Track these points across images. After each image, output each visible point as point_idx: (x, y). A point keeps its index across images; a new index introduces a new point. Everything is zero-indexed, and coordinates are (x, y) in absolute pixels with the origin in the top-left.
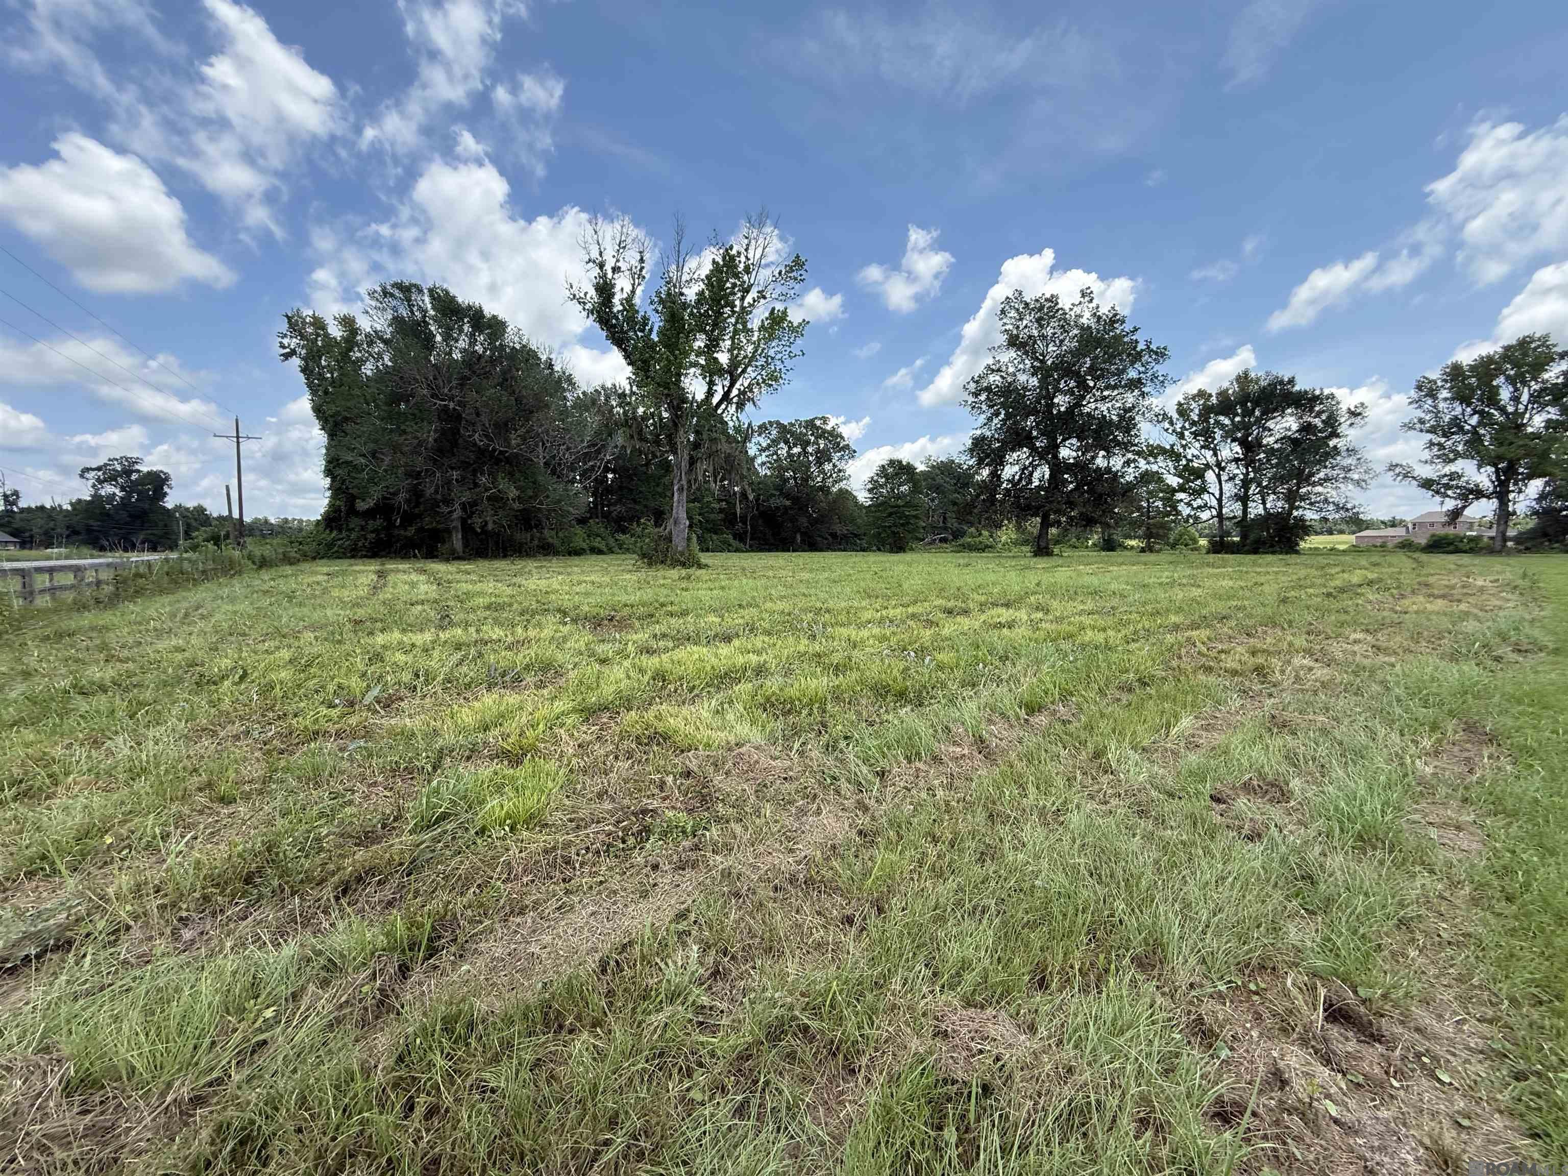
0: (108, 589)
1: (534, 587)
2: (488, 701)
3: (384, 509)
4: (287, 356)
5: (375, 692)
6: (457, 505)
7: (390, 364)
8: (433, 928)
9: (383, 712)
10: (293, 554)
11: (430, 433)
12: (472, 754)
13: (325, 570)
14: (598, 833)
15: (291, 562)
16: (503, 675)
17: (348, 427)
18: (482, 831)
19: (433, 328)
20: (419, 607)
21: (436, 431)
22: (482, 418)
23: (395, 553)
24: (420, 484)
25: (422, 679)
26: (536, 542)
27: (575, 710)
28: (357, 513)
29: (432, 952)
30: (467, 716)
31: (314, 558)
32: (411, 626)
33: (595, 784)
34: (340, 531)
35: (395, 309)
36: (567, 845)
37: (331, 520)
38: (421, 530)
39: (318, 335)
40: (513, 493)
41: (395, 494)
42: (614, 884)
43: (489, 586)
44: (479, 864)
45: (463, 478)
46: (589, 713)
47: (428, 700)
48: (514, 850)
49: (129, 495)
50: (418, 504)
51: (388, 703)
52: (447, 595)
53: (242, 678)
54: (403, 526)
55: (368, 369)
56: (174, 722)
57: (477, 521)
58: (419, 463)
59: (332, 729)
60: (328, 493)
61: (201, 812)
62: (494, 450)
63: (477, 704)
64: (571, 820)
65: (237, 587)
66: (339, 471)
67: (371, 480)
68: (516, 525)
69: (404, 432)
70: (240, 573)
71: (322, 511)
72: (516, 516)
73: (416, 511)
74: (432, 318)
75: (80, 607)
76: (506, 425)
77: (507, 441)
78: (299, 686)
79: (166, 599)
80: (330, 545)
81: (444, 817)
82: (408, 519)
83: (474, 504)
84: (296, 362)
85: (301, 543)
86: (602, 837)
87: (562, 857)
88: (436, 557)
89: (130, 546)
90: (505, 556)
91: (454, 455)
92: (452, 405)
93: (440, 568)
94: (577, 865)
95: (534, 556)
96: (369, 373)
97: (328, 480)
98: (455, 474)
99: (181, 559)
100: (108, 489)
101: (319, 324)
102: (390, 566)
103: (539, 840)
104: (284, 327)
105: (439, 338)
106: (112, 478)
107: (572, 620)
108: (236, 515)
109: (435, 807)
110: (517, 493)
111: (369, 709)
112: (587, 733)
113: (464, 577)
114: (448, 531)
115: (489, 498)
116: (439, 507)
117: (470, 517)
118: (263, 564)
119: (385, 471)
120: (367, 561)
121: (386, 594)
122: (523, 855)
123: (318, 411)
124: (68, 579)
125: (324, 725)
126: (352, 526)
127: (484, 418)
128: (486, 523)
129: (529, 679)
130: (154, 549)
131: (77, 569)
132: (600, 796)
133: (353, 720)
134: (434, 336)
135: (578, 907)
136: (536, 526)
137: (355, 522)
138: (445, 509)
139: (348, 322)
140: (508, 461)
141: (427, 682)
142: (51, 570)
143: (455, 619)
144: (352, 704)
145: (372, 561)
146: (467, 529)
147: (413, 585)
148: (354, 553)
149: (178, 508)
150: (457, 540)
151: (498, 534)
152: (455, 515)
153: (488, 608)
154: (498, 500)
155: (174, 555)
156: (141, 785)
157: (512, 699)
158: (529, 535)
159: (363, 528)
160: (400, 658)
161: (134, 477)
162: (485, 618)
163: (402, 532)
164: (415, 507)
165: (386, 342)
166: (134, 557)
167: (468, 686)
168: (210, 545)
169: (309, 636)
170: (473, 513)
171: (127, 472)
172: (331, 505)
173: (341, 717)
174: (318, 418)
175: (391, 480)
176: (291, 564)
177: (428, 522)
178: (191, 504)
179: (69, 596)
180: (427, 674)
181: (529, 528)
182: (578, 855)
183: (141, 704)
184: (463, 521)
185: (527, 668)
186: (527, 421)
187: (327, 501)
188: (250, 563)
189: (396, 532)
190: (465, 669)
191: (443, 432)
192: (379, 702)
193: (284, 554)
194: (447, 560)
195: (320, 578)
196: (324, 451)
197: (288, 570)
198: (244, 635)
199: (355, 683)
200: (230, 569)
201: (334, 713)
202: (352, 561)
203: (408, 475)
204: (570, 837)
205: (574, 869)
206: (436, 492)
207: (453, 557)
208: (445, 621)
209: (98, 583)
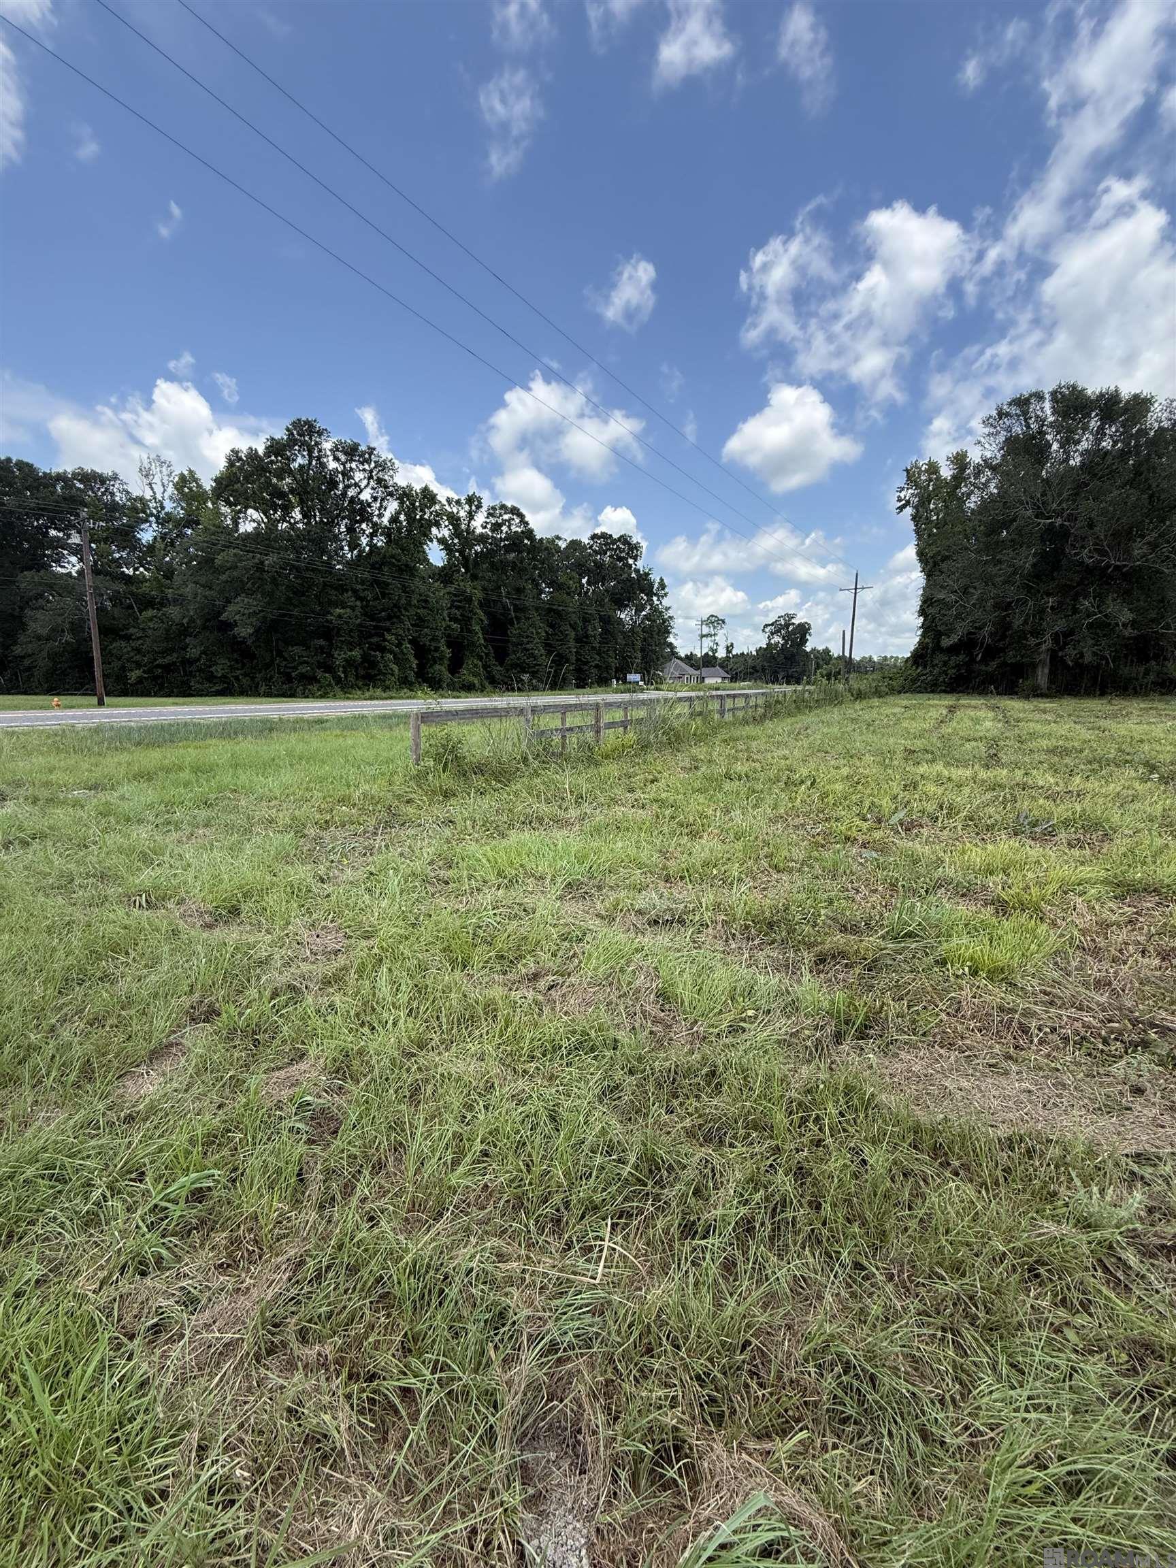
0: (761, 710)
1: (1124, 732)
2: (1004, 847)
3: (967, 644)
4: (901, 508)
5: (901, 815)
6: (1048, 636)
7: (995, 491)
8: (867, 1018)
9: (903, 834)
10: (883, 688)
11: (1027, 559)
12: (965, 892)
13: (905, 703)
14: (1075, 1019)
15: (878, 694)
16: (1034, 824)
17: (944, 566)
18: (942, 962)
19: (1049, 437)
20: (974, 744)
21: (1035, 554)
22: (1097, 529)
23: (973, 688)
24: (1008, 615)
25: (945, 812)
26: (1152, 677)
27: (1105, 882)
28: (942, 650)
29: (862, 1035)
30: (977, 855)
31: (899, 692)
32: (956, 760)
33: (1095, 969)
34: (925, 667)
35: (1009, 429)
36: (1027, 1013)
37: (919, 657)
38: (1004, 664)
39: (930, 480)
40: (1126, 616)
41: (980, 628)
42: (1068, 1079)
43: (1064, 728)
44: (930, 989)
45: (1060, 603)
46: (1125, 890)
47: (946, 832)
48: (967, 992)
49: (786, 643)
50: (1003, 637)
51: (909, 827)
52: (1007, 734)
53: (812, 784)
54: (984, 661)
55: (972, 503)
56: (766, 809)
57: (1070, 654)
58: (1011, 593)
59: (861, 838)
60: (919, 633)
61: (762, 872)
62: (1108, 566)
63: (990, 847)
64: (1045, 993)
65: (836, 714)
66: (931, 611)
67: (958, 616)
68: (1126, 656)
69: (1000, 562)
70: (841, 703)
71: (912, 648)
72: (1126, 646)
73: (1001, 645)
74: (1051, 425)
75: (745, 722)
76: (1129, 532)
77: (1128, 552)
78: (846, 799)
79: (789, 721)
80: (914, 681)
81: (910, 935)
82: (991, 653)
83: (1069, 633)
84: (909, 511)
85: (891, 679)
86: (1078, 1025)
87: (1019, 1022)
88: (1016, 693)
89: (775, 681)
90: (1103, 694)
91: (1053, 579)
92: (1059, 521)
93: (1015, 706)
94: (1036, 1040)
95: (1146, 695)
96: (972, 505)
97: (922, 619)
98: (1051, 601)
99: (804, 691)
100: (777, 639)
101: (933, 468)
102: (964, 701)
103: (997, 994)
104: (901, 480)
105: (1055, 446)
106: (777, 631)
107: (1162, 778)
108: (847, 654)
109: (905, 923)
110: (1130, 616)
111: (892, 829)
112: (1116, 912)
113: (1037, 716)
114: (1034, 666)
115: (1090, 626)
116: (1026, 639)
117: (1062, 649)
118: (860, 696)
119: (974, 605)
120: (943, 695)
121: (947, 730)
122: (976, 1001)
123: (921, 554)
124: (740, 703)
125: (854, 833)
126: (936, 662)
127: (1099, 530)
128: (1082, 655)
129: (1063, 836)
130: (788, 683)
131: (747, 696)
132: (1098, 984)
133: (878, 835)
134: (1051, 446)
135: (1014, 1076)
136: (1156, 657)
137: (939, 658)
138: (1032, 641)
139: (960, 461)
140: (1126, 577)
141: (949, 816)
142: (734, 696)
143: (1005, 759)
144: (879, 821)
145: (949, 696)
146: (1056, 661)
147: (977, 721)
148: (932, 688)
149: (814, 650)
150: (1042, 677)
151: (1098, 667)
152: (1044, 647)
153: (1051, 751)
154: (1102, 627)
155: (800, 688)
156: (739, 845)
157: (1034, 851)
158: (1142, 669)
159: (945, 663)
160: (931, 788)
161: (791, 628)
162: (1040, 762)
163: (983, 668)
164: (999, 641)
165: (993, 469)
166: (777, 688)
167: (989, 828)
168: (824, 681)
169: (868, 759)
170: (1066, 644)
171: (787, 625)
172: (920, 643)
173: (868, 830)
174: (921, 561)
175: (978, 614)
176: (880, 697)
177: (1011, 657)
178: (821, 648)
179: (740, 714)
180: (950, 808)
181: (1143, 658)
182: (1040, 1030)
183: (754, 791)
184: (1053, 654)
185: (1066, 823)
186: (1163, 521)
187: (918, 639)
188: (849, 695)
189: (976, 667)
190: (991, 810)
191: (1043, 556)
192: (901, 825)
193: (876, 687)
194: (1027, 697)
195: (897, 710)
196: (921, 592)
197: (876, 701)
198: (827, 752)
199: (886, 804)
200: (834, 699)
201: (865, 825)
202: (931, 695)
203: (996, 606)
204: (1037, 1009)
205: (1032, 1042)
206: (1026, 622)
207: (1035, 693)
208: (992, 760)
209: (756, 706)
